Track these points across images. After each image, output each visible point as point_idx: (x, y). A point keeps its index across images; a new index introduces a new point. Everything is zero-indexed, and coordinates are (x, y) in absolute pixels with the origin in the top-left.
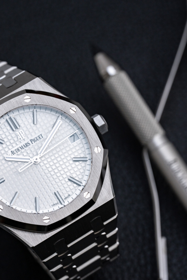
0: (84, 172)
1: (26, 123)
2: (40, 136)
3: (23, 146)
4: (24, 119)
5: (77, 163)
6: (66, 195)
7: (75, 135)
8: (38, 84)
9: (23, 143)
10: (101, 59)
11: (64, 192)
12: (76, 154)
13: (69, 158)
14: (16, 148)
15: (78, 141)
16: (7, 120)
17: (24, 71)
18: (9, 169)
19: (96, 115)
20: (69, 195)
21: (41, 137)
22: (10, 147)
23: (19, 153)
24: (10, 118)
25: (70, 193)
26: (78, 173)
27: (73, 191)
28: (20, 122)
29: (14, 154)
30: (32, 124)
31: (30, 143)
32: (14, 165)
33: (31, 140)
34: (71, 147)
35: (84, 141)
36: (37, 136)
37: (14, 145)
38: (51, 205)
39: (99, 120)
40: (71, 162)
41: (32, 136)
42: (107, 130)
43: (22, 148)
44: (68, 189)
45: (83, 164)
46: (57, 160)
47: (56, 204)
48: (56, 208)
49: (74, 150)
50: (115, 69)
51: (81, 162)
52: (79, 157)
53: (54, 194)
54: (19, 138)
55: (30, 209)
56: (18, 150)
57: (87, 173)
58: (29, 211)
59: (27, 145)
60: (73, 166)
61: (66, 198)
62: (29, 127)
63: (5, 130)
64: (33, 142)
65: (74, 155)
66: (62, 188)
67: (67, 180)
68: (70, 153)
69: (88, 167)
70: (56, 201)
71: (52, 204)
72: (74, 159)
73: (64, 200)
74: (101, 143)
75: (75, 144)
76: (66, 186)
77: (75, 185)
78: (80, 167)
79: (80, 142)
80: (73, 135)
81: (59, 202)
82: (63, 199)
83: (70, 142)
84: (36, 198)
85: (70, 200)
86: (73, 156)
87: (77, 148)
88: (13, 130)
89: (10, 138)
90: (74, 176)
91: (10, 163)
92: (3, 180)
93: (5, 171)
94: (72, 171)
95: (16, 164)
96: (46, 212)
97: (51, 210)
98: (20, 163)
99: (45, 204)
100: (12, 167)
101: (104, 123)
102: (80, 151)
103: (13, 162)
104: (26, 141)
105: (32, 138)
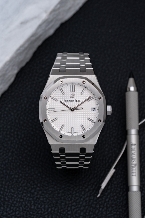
0: (89, 126)
1: (78, 92)
2: (80, 101)
4: (78, 89)
6: (76, 132)
8: (93, 78)
11: (76, 129)
12: (91, 117)
13: (86, 117)
14: (68, 99)
16: (71, 86)
18: (59, 106)
20: (77, 132)
22: (65, 98)
23: (68, 102)
24: (73, 86)
25: (78, 131)
26: (87, 125)
27: (80, 131)
28: (76, 89)
30: (80, 94)
31: (75, 101)
33: (76, 100)
34: (91, 113)
35: (97, 114)
36: (79, 99)
37: (67, 98)
38: (67, 131)
39: (109, 108)
40: (86, 119)
41: (77, 98)
42: (110, 114)
43: (70, 101)
44: (78, 129)
45: (91, 123)
46: (83, 115)
47: (70, 133)
48: (69, 134)
49: (91, 115)
50: (134, 89)
51: (90, 121)
52: (91, 119)
53: (71, 128)
56: (68, 101)
57: (90, 128)
58: (56, 129)
59: (72, 101)
60: (86, 121)
61: (75, 133)
62: (78, 94)
63: (67, 89)
64: (76, 101)
65: (90, 117)
66: (76, 127)
67: (80, 125)
68: (88, 115)
69: (92, 126)
70: (70, 131)
72: (88, 119)
73: (74, 133)
75: (93, 112)
76: (78, 127)
77: (82, 129)
78: (89, 123)
79: (95, 113)
80: (95, 108)
81: (71, 132)
82: (74, 132)
83: (91, 110)
84: (63, 125)
85: (76, 134)
86: (89, 117)
87: (93, 115)
88: (71, 91)
89: (67, 93)
90: (84, 125)
91: (61, 104)
92: (54, 109)
93: (57, 106)
94: (84, 123)
95: (63, 106)
96: (63, 133)
97: (66, 134)
98: (65, 106)
99: (65, 130)
100: (61, 106)
101: (110, 111)
102: (93, 117)
103: (63, 104)
104: (74, 99)
105: (77, 99)
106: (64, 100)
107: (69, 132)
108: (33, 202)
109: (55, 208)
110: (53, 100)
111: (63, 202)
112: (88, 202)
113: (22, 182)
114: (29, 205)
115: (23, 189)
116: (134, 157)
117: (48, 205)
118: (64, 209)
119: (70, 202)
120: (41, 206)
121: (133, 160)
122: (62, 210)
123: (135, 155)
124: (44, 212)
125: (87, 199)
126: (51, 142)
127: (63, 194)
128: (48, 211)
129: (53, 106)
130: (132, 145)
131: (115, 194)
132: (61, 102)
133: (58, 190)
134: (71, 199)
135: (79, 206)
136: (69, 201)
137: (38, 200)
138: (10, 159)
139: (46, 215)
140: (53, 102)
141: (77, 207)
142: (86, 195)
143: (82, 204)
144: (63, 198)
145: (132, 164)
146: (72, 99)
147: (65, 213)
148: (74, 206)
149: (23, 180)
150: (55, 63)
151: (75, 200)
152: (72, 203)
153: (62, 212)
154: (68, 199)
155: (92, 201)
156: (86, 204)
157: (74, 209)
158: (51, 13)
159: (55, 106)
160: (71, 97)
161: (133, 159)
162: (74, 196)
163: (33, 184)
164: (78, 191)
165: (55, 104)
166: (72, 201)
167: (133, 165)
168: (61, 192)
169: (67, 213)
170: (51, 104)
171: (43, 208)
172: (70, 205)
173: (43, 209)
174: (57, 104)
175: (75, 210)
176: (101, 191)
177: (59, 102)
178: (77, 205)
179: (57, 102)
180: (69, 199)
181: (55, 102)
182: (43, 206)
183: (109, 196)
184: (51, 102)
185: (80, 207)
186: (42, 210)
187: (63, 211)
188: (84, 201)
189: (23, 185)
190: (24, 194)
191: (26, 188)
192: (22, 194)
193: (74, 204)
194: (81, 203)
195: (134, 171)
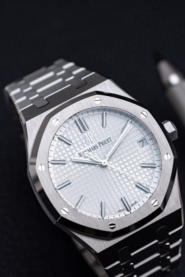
0: (152, 179)
1: (95, 125)
2: (109, 139)
3: (91, 149)
5: (145, 169)
6: (133, 202)
7: (144, 140)
8: (108, 86)
9: (91, 145)
11: (131, 198)
12: (145, 160)
13: (137, 164)
14: (84, 150)
15: (147, 147)
16: (75, 121)
17: (93, 73)
18: (75, 171)
19: (166, 121)
20: (136, 202)
21: (109, 141)
22: (78, 149)
24: (79, 120)
25: (137, 200)
26: (146, 180)
27: (140, 198)
28: (88, 123)
29: (81, 157)
30: (101, 126)
31: (98, 145)
32: (81, 168)
33: (99, 143)
34: (140, 152)
35: (153, 147)
36: (105, 139)
37: (82, 147)
38: (117, 211)
39: (170, 127)
40: (139, 168)
41: (100, 138)
42: (177, 137)
43: (89, 150)
44: (135, 196)
45: (151, 171)
46: (129, 163)
47: (123, 210)
48: (122, 215)
49: (142, 156)
51: (149, 169)
52: (147, 163)
53: (120, 200)
54: (87, 140)
55: (96, 214)
57: (155, 180)
58: (94, 216)
59: (95, 148)
60: (141, 172)
61: (132, 205)
62: (97, 129)
63: (73, 131)
64: (101, 145)
65: (143, 161)
66: (129, 194)
67: (134, 186)
68: (139, 158)
69: (156, 174)
71: (119, 210)
72: (142, 165)
73: (131, 207)
74: (172, 150)
75: (144, 149)
76: (132, 192)
77: (142, 192)
78: (148, 174)
79: (149, 148)
80: (142, 140)
81: (125, 208)
82: (130, 205)
83: (138, 148)
84: (102, 202)
85: (137, 207)
86: (141, 162)
87: (146, 154)
88: (81, 132)
89: (77, 139)
90: (141, 182)
91: (77, 165)
92: (69, 182)
93: (71, 173)
94: (140, 178)
95: (83, 166)
96: (111, 217)
97: (117, 216)
98: (87, 165)
99: (111, 209)
102: (149, 158)
104: (94, 143)
105: (101, 141)
107: (121, 208)
110: (56, 166)
129: (63, 178)
140: (59, 170)
159: (67, 175)
165: (65, 172)
170: (57, 176)
174: (69, 169)
177: (71, 163)
179: (66, 165)
181: (63, 167)
184: (55, 172)
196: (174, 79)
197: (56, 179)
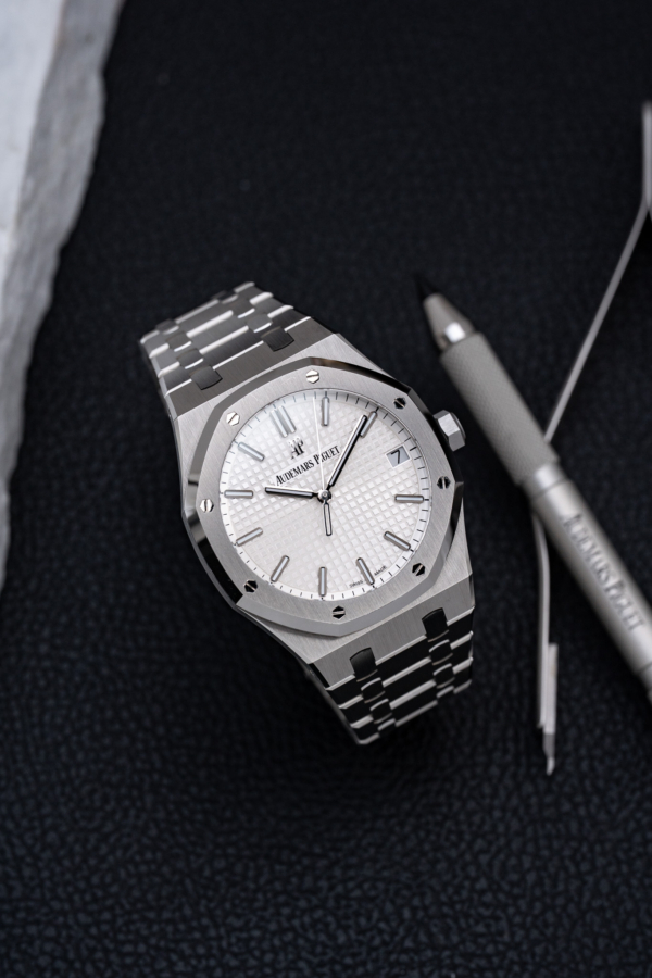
0: (416, 524)
1: (307, 423)
2: (334, 450)
3: (300, 468)
4: (303, 416)
5: (403, 506)
6: (379, 568)
7: (401, 451)
8: (334, 346)
10: (436, 306)
11: (375, 560)
12: (401, 488)
13: (387, 496)
14: (287, 470)
15: (405, 463)
16: (271, 416)
17: (307, 318)
18: (270, 511)
19: (444, 411)
20: (384, 567)
21: (335, 452)
22: (275, 469)
23: (292, 480)
24: (277, 413)
25: (386, 564)
26: (403, 525)
27: (393, 559)
28: (296, 420)
29: (281, 483)
30: (319, 426)
31: (314, 461)
32: (281, 504)
33: (317, 458)
34: (393, 473)
35: (418, 464)
36: (327, 448)
37: (283, 465)
38: (348, 584)
39: (448, 423)
40: (391, 503)
41: (317, 449)
42: (462, 444)
43: (298, 471)
44: (382, 556)
45: (414, 508)
46: (372, 494)
47: (359, 583)
48: (358, 591)
49: (397, 480)
50: (464, 329)
51: (409, 504)
52: (407, 494)
53: (355, 563)
55: (308, 590)
56: (291, 474)
57: (422, 526)
58: (306, 595)
59: (307, 467)
60: (395, 510)
61: (377, 573)
62: (311, 430)
63: (266, 435)
64: (320, 460)
65: (398, 489)
66: (371, 553)
67: (381, 538)
68: (390, 484)
69: (424, 515)
70: (358, 577)
71: (352, 583)
72: (397, 498)
73: (375, 577)
74: (452, 469)
75: (400, 467)
76: (378, 548)
77: (396, 548)
78: (407, 514)
79: (411, 464)
80: (398, 451)
81: (363, 579)
82: (373, 574)
83: (390, 464)
84: (321, 569)
85: (386, 577)
86: (395, 492)
87: (405, 476)
88: (282, 436)
89: (274, 450)
90: (395, 530)
91: (273, 499)
92: (259, 531)
93: (262, 515)
94: (392, 522)
95: (285, 501)
96: (338, 597)
97: (348, 595)
98: (292, 500)
99: (337, 581)
100: (277, 507)
101: (457, 429)
102: (409, 484)
103: (280, 497)
104: (307, 457)
105: (319, 453)
106: (275, 480)
107: (356, 580)
108: (330, 919)
109: (422, 895)
110: (235, 501)
111: (436, 861)
112: (521, 811)
113: (251, 873)
114: (322, 937)
115: (269, 895)
116: (600, 561)
117: (393, 902)
118: (457, 882)
119: (463, 846)
120: (369, 918)
121: (603, 576)
122: (450, 890)
123: (597, 553)
124: (394, 933)
125: (514, 801)
126: (309, 652)
127: (422, 834)
128: (402, 921)
129: (248, 523)
130: (568, 524)
131: (598, 732)
132: (268, 492)
133: (397, 829)
134: (460, 834)
135: (502, 841)
136: (455, 845)
137: (343, 903)
138: (161, 815)
139: (403, 939)
140: (239, 508)
141: (494, 849)
142: (502, 793)
143: (508, 828)
144: (427, 847)
145: (608, 590)
146: (300, 461)
147: (465, 894)
148: (482, 851)
149: (252, 865)
150: (161, 373)
151: (474, 828)
152: (470, 845)
153: (456, 898)
154: (447, 839)
155: (534, 800)
156: (521, 820)
157: (490, 865)
158: (19, 220)
159: (255, 519)
160: (295, 455)
161: (601, 571)
162: (462, 817)
163: (294, 858)
164: (465, 793)
165: (251, 511)
166: (467, 837)
167: (613, 592)
168: (407, 829)
169: (472, 890)
170: (236, 519)
171: (379, 920)
172: (468, 857)
173: (382, 925)
174: (258, 507)
175: (497, 864)
176: (549, 747)
177: (262, 495)
178: (490, 843)
179: (254, 500)
180: (453, 838)
181: (247, 503)
182: (376, 915)
183: (583, 752)
184: (232, 512)
185: (508, 844)
186: (381, 932)
187: (457, 892)
188: (509, 814)
189: (262, 881)
190: (286, 911)
191: (278, 886)
192: (279, 914)
193: (480, 844)
194: (501, 829)
195: (628, 611)
196: (455, 332)
197: (235, 524)
